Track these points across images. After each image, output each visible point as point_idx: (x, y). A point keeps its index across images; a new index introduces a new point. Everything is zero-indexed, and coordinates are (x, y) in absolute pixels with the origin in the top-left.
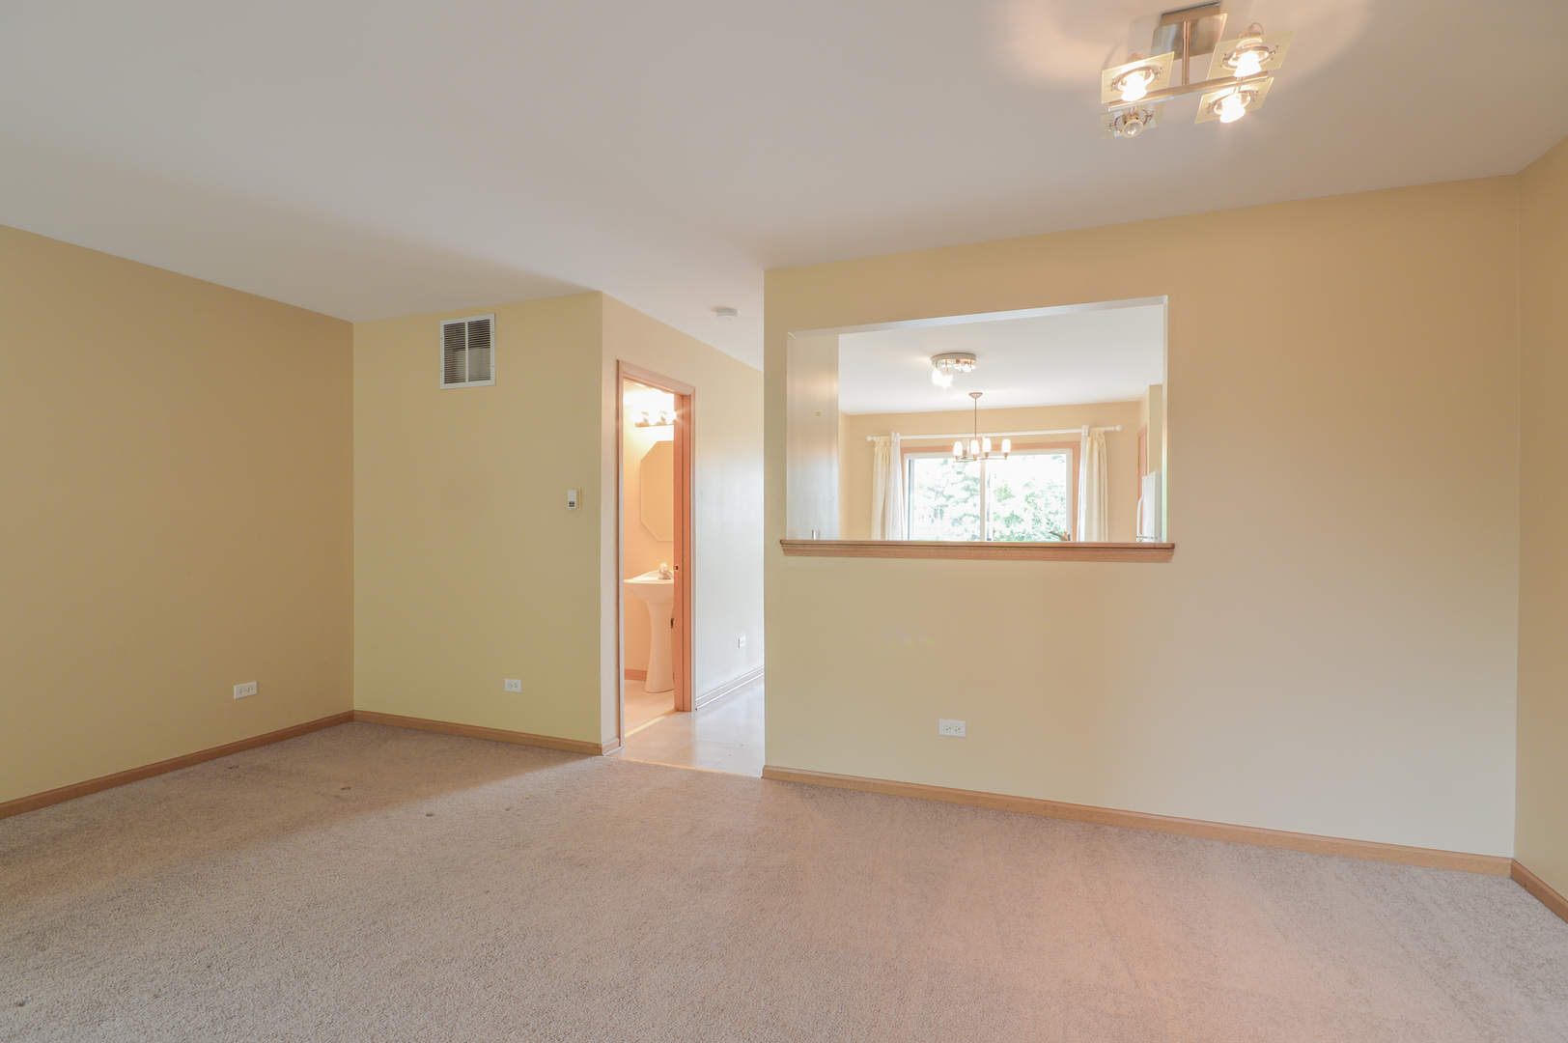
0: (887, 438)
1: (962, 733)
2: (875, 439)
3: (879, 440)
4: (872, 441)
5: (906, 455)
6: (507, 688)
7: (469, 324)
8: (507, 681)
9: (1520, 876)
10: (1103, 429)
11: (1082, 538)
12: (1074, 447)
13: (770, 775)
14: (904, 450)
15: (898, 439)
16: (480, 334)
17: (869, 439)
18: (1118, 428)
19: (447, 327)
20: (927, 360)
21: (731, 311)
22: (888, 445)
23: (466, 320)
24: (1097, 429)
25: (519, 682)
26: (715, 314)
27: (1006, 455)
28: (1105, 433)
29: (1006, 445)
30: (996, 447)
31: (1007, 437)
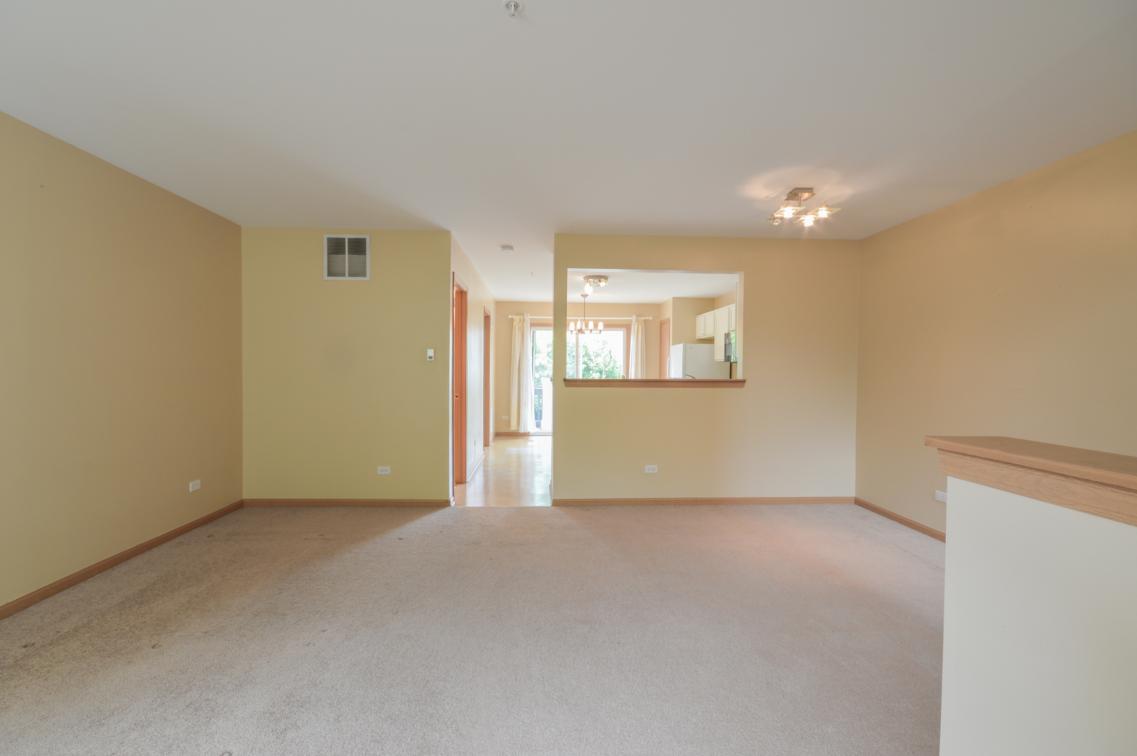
0: (521, 317)
1: (656, 471)
2: (514, 317)
3: (517, 318)
4: (512, 319)
5: (532, 328)
6: (379, 473)
7: (349, 239)
8: (379, 468)
9: (858, 502)
10: (643, 318)
11: (632, 376)
12: (627, 327)
13: (556, 503)
14: (533, 325)
15: (528, 318)
16: (358, 247)
17: (510, 317)
18: (651, 318)
19: (329, 240)
20: (581, 278)
21: (511, 248)
22: (522, 321)
23: (346, 237)
24: (640, 318)
25: (388, 468)
26: (501, 248)
27: (591, 331)
28: (644, 320)
29: (601, 325)
30: (596, 326)
31: (601, 321)
